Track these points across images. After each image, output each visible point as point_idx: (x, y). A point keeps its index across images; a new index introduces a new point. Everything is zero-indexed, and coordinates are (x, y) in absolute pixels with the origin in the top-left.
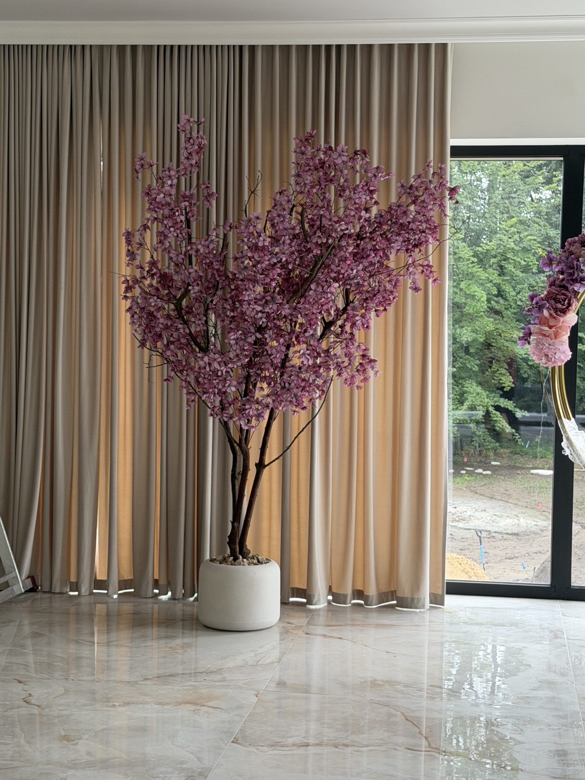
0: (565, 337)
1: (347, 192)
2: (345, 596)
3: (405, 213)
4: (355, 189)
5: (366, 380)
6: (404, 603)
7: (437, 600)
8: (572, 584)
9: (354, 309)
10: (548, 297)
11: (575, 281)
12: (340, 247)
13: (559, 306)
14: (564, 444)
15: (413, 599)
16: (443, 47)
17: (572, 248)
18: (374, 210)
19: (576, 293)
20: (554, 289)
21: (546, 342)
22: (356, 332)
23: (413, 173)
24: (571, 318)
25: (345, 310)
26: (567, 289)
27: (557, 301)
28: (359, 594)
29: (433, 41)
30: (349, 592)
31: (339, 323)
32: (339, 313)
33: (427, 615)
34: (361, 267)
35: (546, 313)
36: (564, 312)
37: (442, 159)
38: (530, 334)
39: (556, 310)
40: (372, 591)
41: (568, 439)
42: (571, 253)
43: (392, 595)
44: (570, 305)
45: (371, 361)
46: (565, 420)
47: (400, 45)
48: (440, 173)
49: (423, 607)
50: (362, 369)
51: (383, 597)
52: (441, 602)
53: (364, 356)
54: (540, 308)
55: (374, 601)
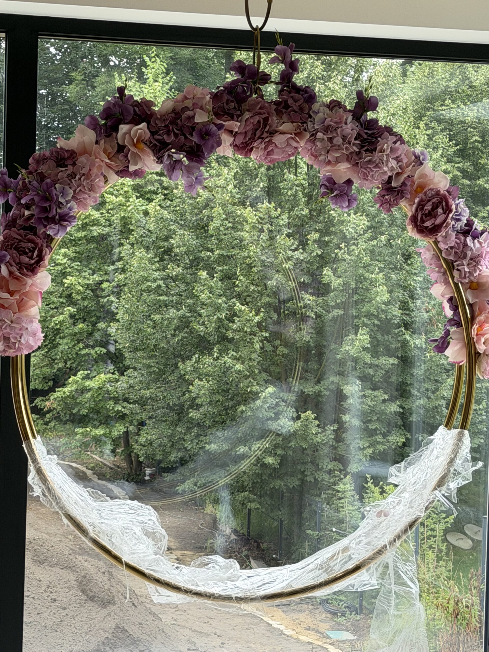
10: (7, 245)
11: (52, 221)
13: (25, 259)
19: (50, 239)
20: (14, 233)
21: (7, 317)
24: (43, 281)
26: (35, 234)
27: (22, 251)
35: (4, 270)
36: (33, 269)
39: (20, 265)
41: (40, 471)
44: (41, 258)
46: (33, 441)
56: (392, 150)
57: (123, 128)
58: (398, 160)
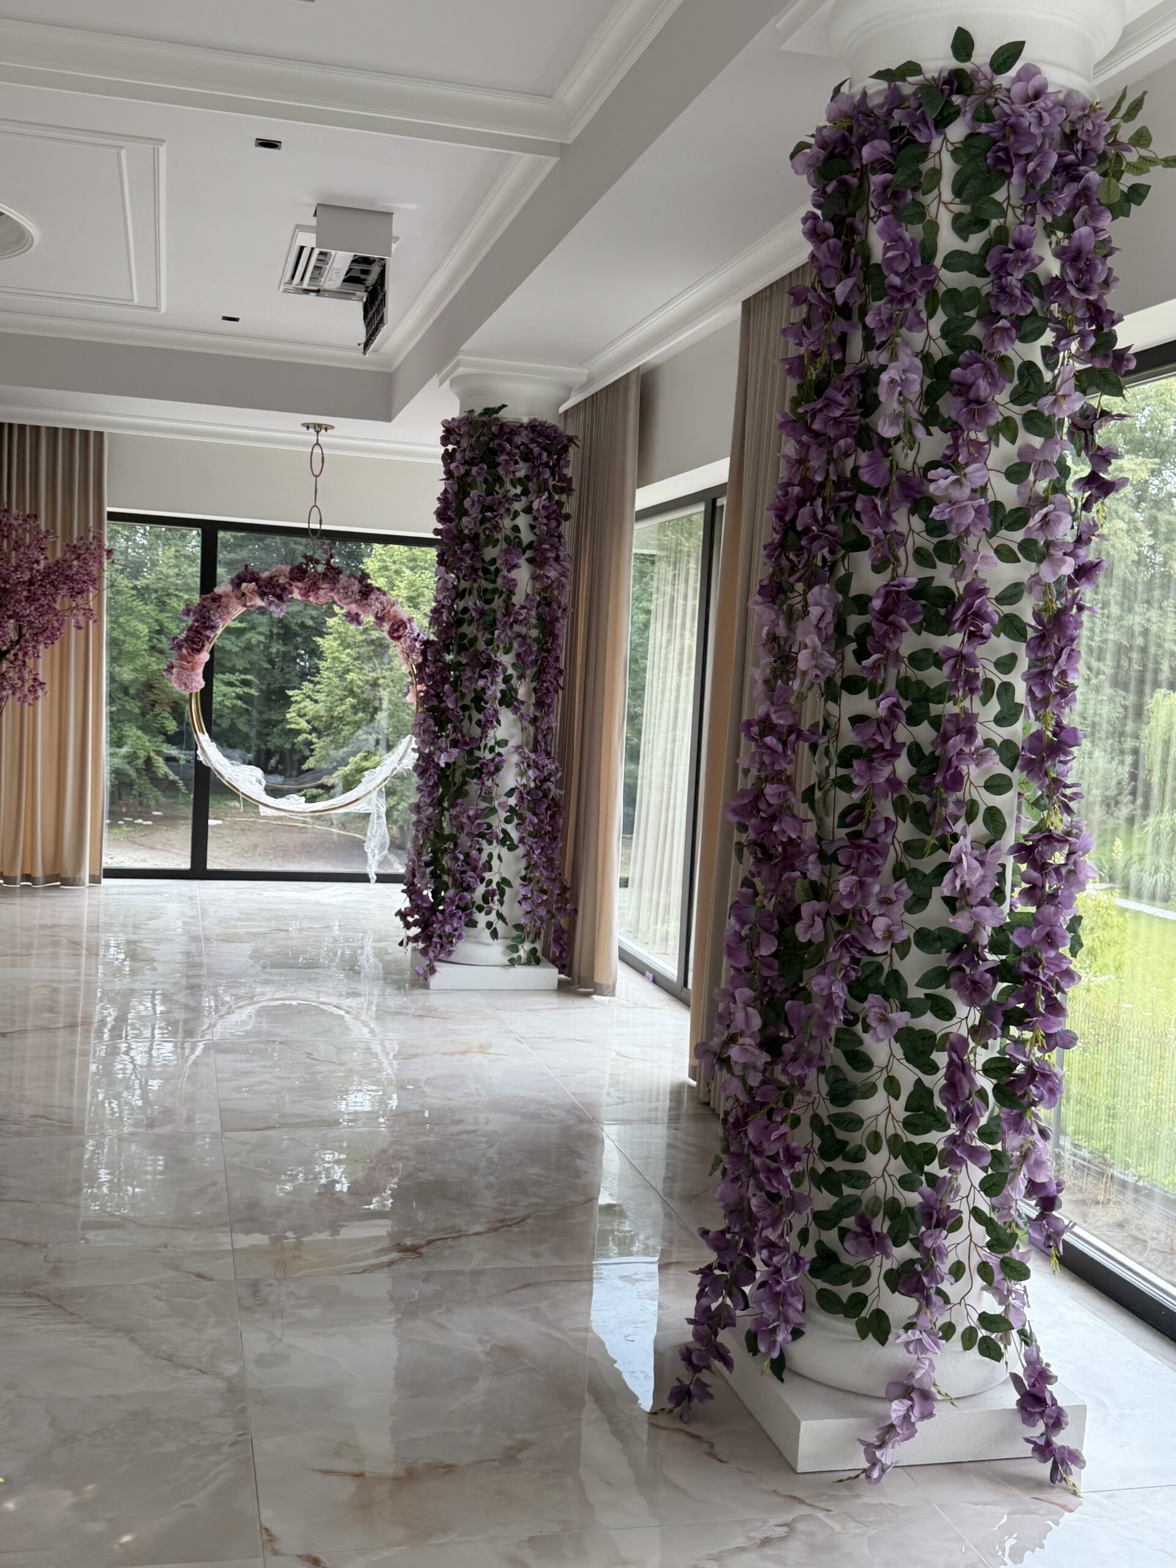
0: (200, 670)
1: (22, 549)
2: (15, 878)
3: (70, 567)
4: (29, 547)
5: (36, 698)
6: (66, 882)
7: (95, 880)
8: (209, 867)
9: (26, 641)
10: (186, 640)
11: (207, 628)
12: (16, 592)
13: (195, 646)
14: (199, 752)
15: (74, 879)
16: (100, 435)
17: (205, 603)
18: (43, 564)
19: (208, 637)
20: (191, 634)
21: (185, 674)
22: (27, 660)
23: (75, 535)
24: (205, 656)
25: (18, 642)
26: (201, 634)
27: (194, 642)
28: (27, 877)
29: (92, 429)
30: (19, 874)
31: (12, 652)
32: (14, 644)
33: (87, 890)
34: (33, 608)
35: (184, 651)
36: (199, 651)
37: (99, 525)
38: (172, 667)
39: (193, 649)
40: (39, 873)
41: (202, 748)
42: (204, 607)
43: (56, 877)
44: (203, 646)
45: (42, 684)
46: (200, 734)
47: (64, 429)
48: (99, 538)
49: (83, 884)
50: (33, 690)
51: (48, 879)
52: (99, 882)
53: (35, 680)
54: (180, 647)
55: (41, 880)
56: (377, 599)
57: (244, 585)
58: (381, 603)
